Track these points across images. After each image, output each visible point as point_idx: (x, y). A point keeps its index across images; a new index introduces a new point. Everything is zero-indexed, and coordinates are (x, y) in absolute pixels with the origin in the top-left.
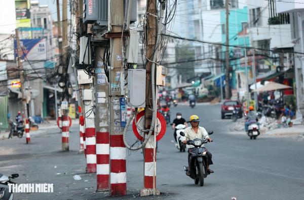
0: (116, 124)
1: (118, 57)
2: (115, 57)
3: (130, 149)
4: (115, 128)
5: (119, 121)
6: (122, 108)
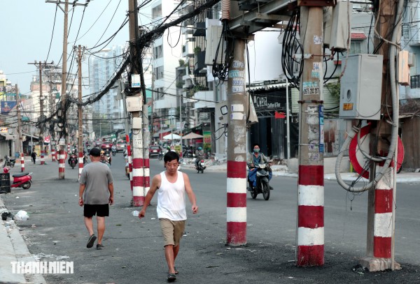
0: (312, 147)
1: (317, 38)
2: (311, 39)
3: (349, 190)
4: (310, 154)
5: (317, 142)
6: (321, 123)
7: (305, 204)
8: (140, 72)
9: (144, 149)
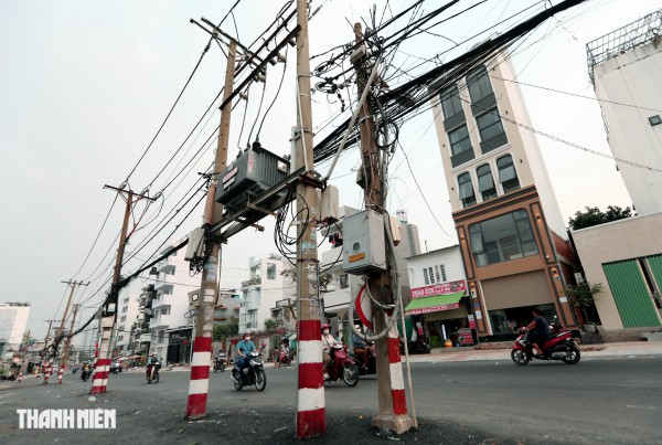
5: (317, 297)
7: (308, 362)
8: (116, 301)
9: (109, 352)
